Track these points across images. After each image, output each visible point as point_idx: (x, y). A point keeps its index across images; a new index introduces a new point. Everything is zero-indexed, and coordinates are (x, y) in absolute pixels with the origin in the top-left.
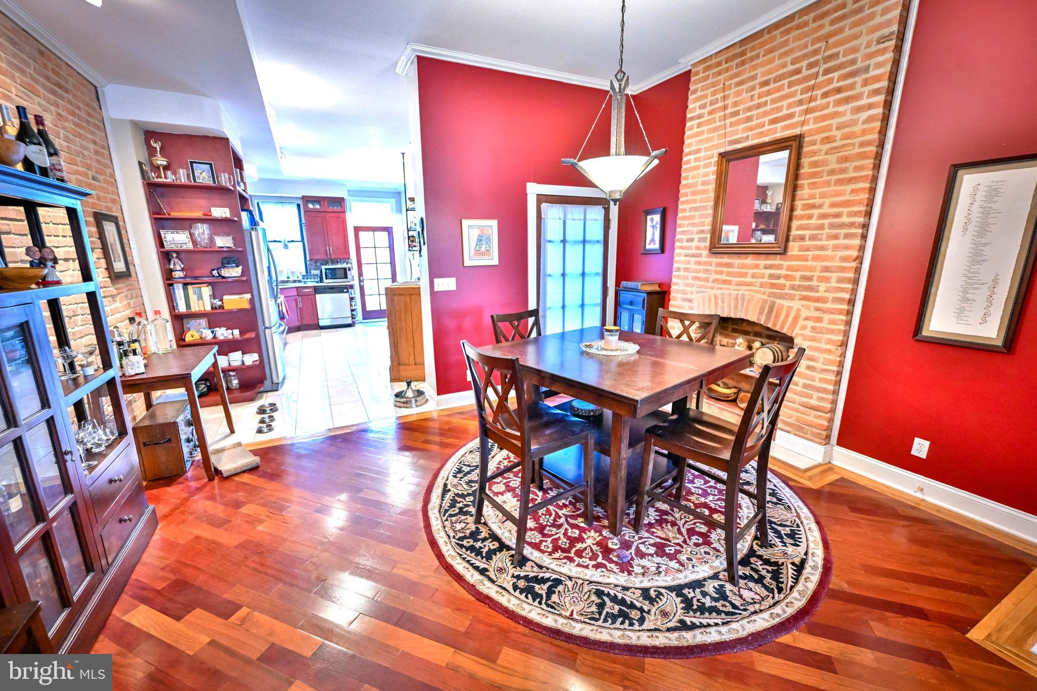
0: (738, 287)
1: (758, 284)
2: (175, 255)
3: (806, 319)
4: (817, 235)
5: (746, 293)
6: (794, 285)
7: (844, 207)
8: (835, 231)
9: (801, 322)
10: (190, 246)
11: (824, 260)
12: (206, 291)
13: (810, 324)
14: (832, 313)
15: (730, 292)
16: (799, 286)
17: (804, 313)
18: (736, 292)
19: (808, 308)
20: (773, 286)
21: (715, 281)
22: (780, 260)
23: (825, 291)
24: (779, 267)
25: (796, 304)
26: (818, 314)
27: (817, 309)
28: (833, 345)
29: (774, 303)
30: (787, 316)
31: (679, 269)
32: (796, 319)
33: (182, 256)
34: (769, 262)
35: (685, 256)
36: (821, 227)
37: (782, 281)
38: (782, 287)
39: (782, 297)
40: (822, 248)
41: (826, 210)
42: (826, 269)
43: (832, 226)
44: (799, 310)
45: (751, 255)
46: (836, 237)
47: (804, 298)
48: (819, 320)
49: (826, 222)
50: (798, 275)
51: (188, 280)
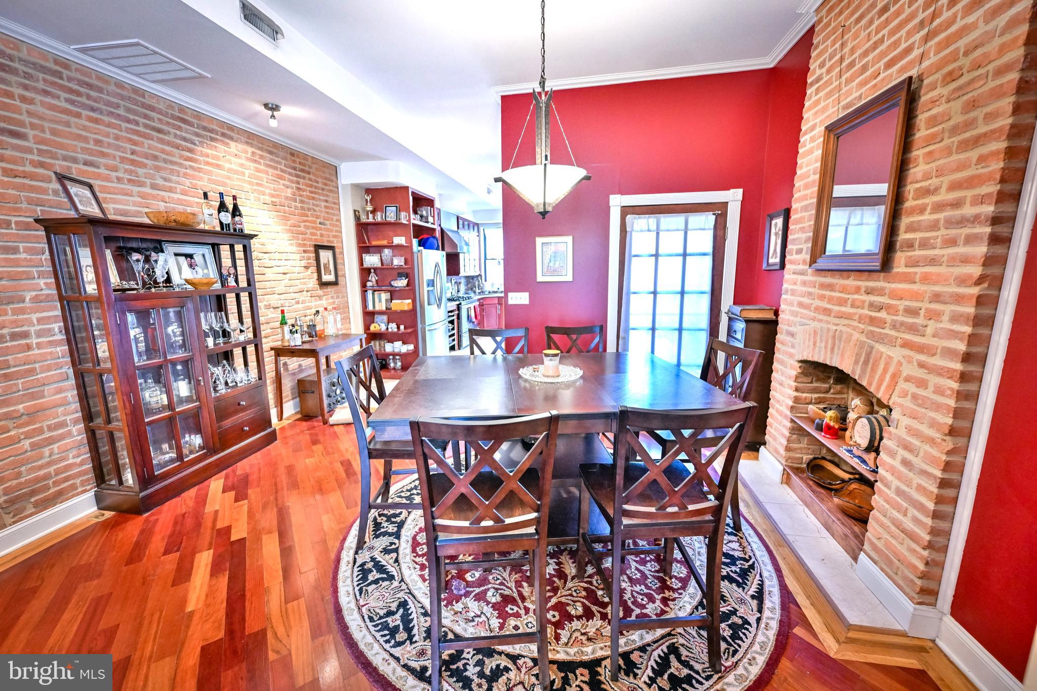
0: (837, 321)
1: (856, 317)
2: (372, 271)
3: (908, 379)
4: (928, 238)
5: (844, 329)
6: (896, 321)
7: (967, 188)
8: (953, 232)
9: (902, 385)
10: (380, 265)
11: (936, 283)
12: (385, 296)
13: (912, 388)
14: (940, 375)
15: (829, 326)
16: (902, 324)
17: (907, 370)
18: (835, 328)
19: (909, 360)
20: (872, 321)
21: (817, 309)
22: (884, 280)
23: (934, 336)
24: (880, 292)
25: (897, 353)
26: (921, 373)
27: (921, 365)
28: (938, 430)
29: (872, 348)
30: (885, 370)
31: (787, 291)
32: (895, 377)
33: (378, 272)
34: (871, 284)
35: (794, 273)
36: (934, 226)
37: (883, 315)
38: (881, 323)
39: (881, 339)
40: (933, 261)
41: (944, 196)
42: (937, 298)
43: (950, 223)
44: (900, 364)
45: (853, 273)
46: (953, 242)
47: (906, 345)
48: (922, 384)
49: (941, 216)
50: (902, 304)
51: (376, 288)
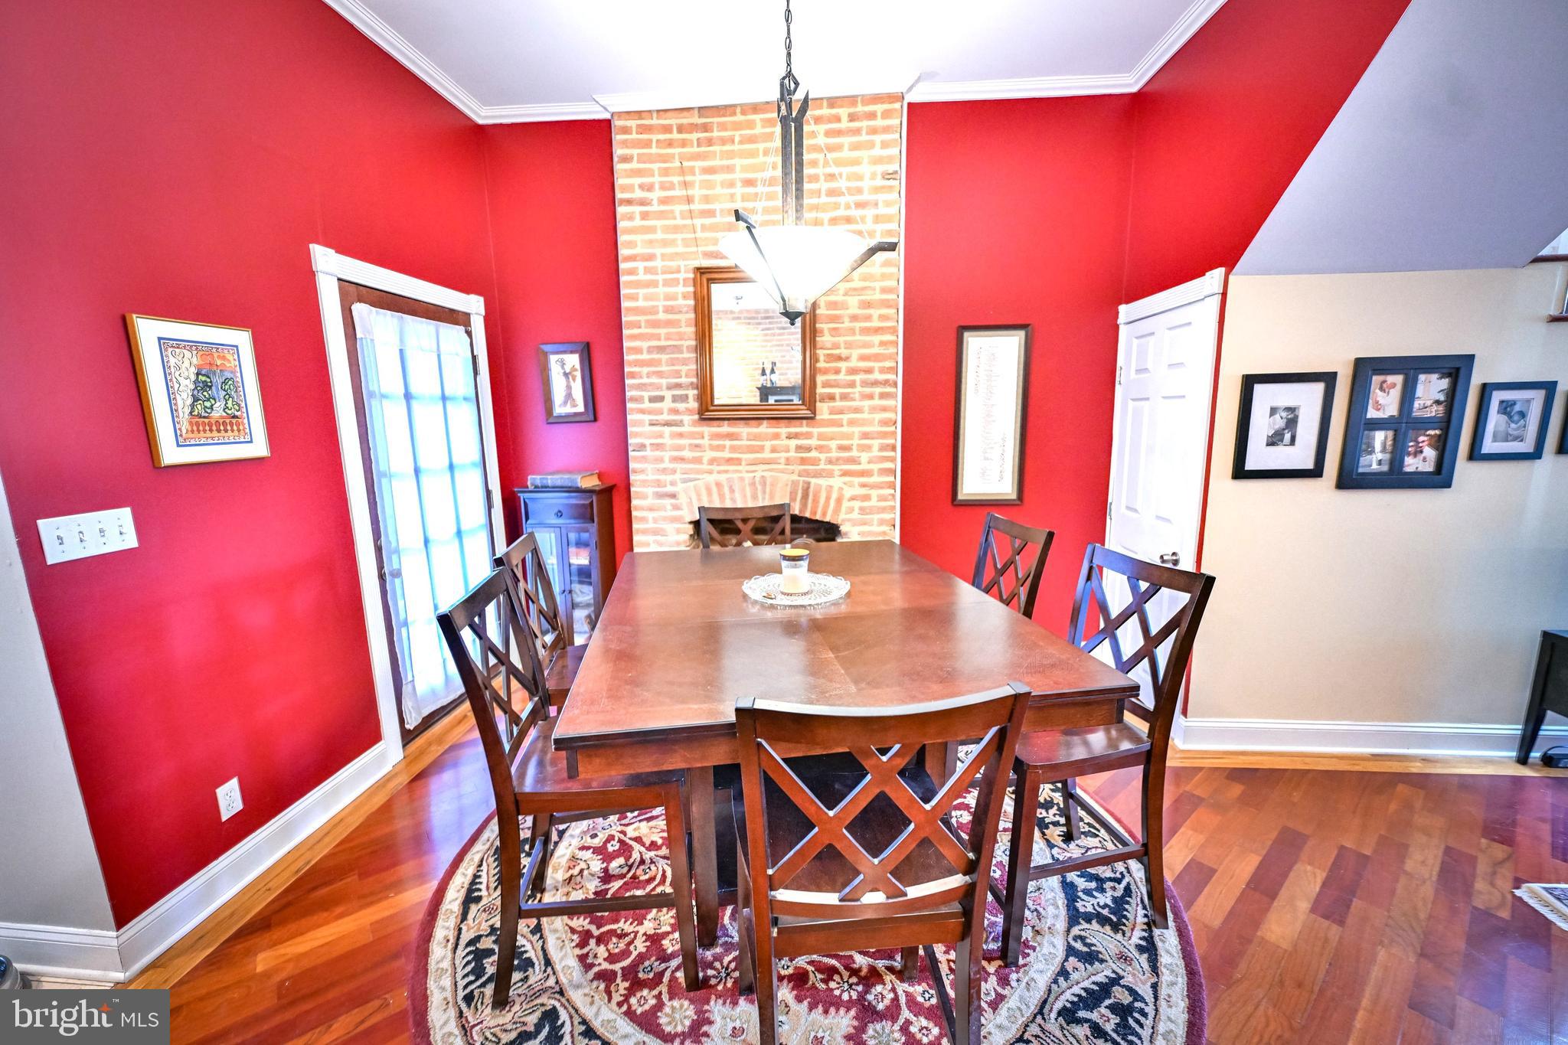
0: (753, 468)
1: (783, 461)
3: (853, 498)
4: (849, 393)
5: (765, 474)
6: (830, 458)
7: (875, 361)
8: (868, 390)
9: (846, 504)
11: (863, 425)
13: (857, 504)
14: (882, 488)
15: (740, 475)
16: (838, 459)
17: (848, 492)
18: (752, 475)
19: (851, 485)
20: (803, 461)
21: (712, 461)
22: (807, 426)
23: (869, 463)
24: (808, 436)
25: (837, 482)
26: (864, 491)
27: (863, 485)
28: (887, 525)
29: (809, 483)
30: (828, 499)
31: (642, 447)
32: (839, 501)
34: (793, 430)
35: (651, 424)
36: (852, 384)
37: (814, 454)
38: (815, 462)
39: (818, 474)
40: (857, 410)
41: (854, 363)
42: (865, 436)
43: (864, 384)
44: (841, 489)
45: (765, 422)
46: (871, 397)
47: (845, 473)
48: (867, 498)
49: (858, 378)
50: (833, 444)
